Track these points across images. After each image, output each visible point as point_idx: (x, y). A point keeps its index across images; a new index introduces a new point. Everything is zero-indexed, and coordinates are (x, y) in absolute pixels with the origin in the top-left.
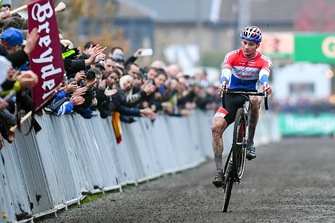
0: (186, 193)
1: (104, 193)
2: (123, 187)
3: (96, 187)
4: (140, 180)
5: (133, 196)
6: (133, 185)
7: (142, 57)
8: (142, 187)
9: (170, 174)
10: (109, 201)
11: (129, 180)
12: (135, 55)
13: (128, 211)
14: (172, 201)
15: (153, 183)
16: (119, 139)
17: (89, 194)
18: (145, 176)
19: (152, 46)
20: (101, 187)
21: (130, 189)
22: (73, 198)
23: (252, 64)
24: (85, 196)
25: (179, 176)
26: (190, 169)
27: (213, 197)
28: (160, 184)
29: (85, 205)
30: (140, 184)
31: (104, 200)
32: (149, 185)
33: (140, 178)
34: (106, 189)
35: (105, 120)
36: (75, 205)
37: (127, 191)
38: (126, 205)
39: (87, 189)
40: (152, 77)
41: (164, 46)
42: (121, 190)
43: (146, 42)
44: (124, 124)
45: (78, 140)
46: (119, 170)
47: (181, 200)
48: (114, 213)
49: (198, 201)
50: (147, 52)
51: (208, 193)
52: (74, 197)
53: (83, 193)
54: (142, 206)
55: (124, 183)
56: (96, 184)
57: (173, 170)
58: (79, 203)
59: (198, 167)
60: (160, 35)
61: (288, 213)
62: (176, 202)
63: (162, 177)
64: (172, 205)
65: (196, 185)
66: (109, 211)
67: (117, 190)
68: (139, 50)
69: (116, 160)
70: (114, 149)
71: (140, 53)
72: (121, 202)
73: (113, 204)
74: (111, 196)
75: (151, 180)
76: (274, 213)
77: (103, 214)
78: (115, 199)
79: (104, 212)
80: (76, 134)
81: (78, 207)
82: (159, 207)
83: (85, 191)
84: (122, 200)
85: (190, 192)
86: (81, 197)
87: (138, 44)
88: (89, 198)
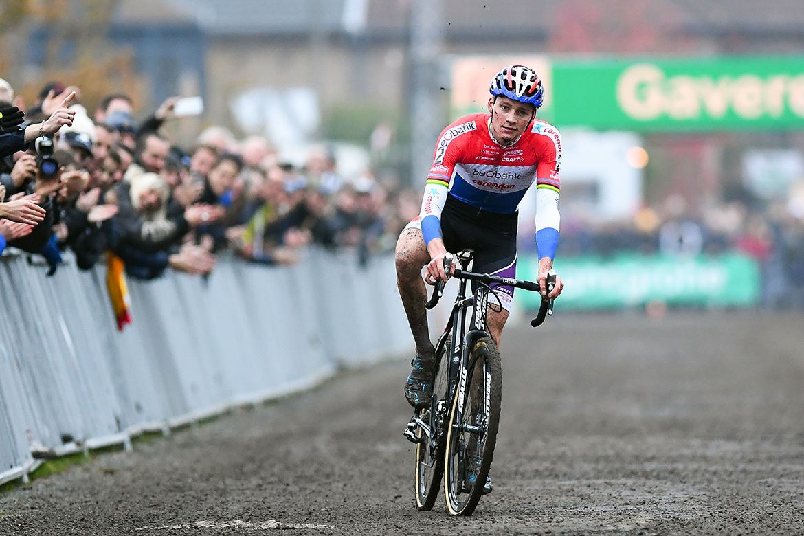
0: (288, 453)
1: (86, 454)
2: (134, 439)
3: (67, 439)
4: (175, 421)
5: (158, 461)
6: (157, 433)
7: (177, 119)
8: (179, 438)
9: (249, 408)
10: (101, 474)
11: (149, 419)
12: (161, 112)
13: (146, 496)
14: (255, 473)
15: (208, 428)
16: (122, 318)
17: (50, 457)
18: (186, 410)
19: (203, 92)
20: (79, 437)
21: (151, 444)
22: (11, 467)
24: (39, 462)
25: (271, 411)
26: (298, 396)
27: (355, 461)
28: (225, 430)
29: (40, 485)
30: (176, 430)
31: (87, 470)
32: (197, 433)
33: (175, 414)
34: (93, 443)
35: (87, 276)
36: (16, 483)
37: (144, 447)
38: (141, 483)
39: (44, 444)
41: (232, 91)
42: (128, 447)
43: (188, 82)
44: (134, 284)
45: (21, 325)
46: (122, 394)
47: (276, 470)
48: (112, 503)
49: (317, 471)
50: (188, 106)
51: (342, 453)
52: (14, 464)
53: (37, 455)
54: (180, 484)
55: (135, 429)
56: (67, 431)
57: (256, 395)
58: (26, 479)
59: (318, 389)
60: (220, 65)
61: (539, 499)
62: (263, 474)
63: (228, 413)
64: (255, 481)
65: (310, 433)
66: (100, 498)
67: (119, 447)
68: (170, 101)
69: (117, 373)
70: (111, 347)
71: (171, 108)
72: (128, 476)
73: (110, 481)
74: (103, 461)
75: (202, 422)
76: (503, 499)
77: (84, 504)
78: (114, 467)
79: (88, 500)
80: (16, 309)
81: (25, 489)
82: (221, 485)
83: (41, 449)
84: (130, 469)
85: (298, 450)
86: (32, 464)
87: (167, 87)
88: (51, 466)
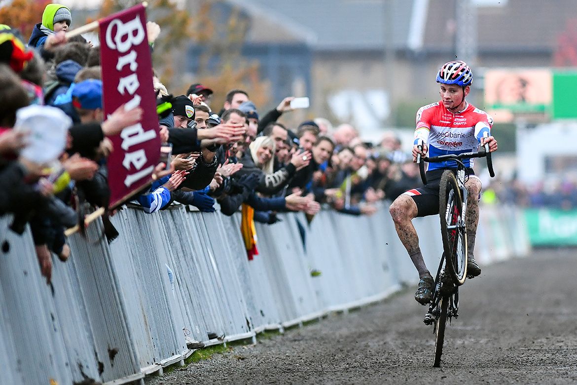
0: (367, 346)
1: (225, 345)
2: (258, 335)
3: (212, 336)
4: (287, 324)
5: (277, 351)
6: (276, 331)
8: (290, 335)
9: (339, 313)
10: (235, 359)
11: (269, 323)
13: (266, 376)
14: (343, 360)
15: (310, 327)
16: (251, 252)
17: (200, 347)
18: (295, 316)
19: (308, 93)
20: (219, 335)
21: (270, 339)
22: (173, 354)
23: (460, 122)
24: (192, 351)
25: (354, 315)
26: (374, 304)
27: (413, 352)
28: (323, 329)
29: (193, 367)
30: (286, 329)
31: (226, 357)
32: (303, 331)
33: (288, 319)
34: (230, 338)
35: (227, 219)
36: (175, 366)
37: (266, 341)
38: (263, 366)
39: (195, 339)
40: (309, 145)
41: (328, 92)
42: (254, 340)
43: (298, 85)
45: (181, 254)
46: (251, 305)
47: (358, 357)
48: (243, 380)
49: (387, 359)
50: (299, 103)
51: (404, 346)
52: (175, 353)
53: (190, 346)
54: (290, 367)
55: (260, 329)
56: (213, 331)
57: (344, 306)
58: (183, 363)
59: (386, 301)
60: (321, 72)
61: (543, 380)
62: (349, 361)
63: (324, 317)
64: (343, 365)
65: (383, 332)
66: (235, 377)
67: (249, 341)
68: (287, 99)
69: (247, 289)
70: (242, 270)
71: (288, 104)
72: (254, 361)
73: (241, 364)
74: (237, 350)
75: (305, 323)
76: (518, 379)
77: (223, 381)
78: (245, 355)
79: (226, 378)
80: (178, 244)
81: (182, 370)
82: (320, 369)
83: (193, 342)
84: (256, 357)
85: (374, 344)
86: (186, 352)
87: (284, 88)
88: (200, 354)
